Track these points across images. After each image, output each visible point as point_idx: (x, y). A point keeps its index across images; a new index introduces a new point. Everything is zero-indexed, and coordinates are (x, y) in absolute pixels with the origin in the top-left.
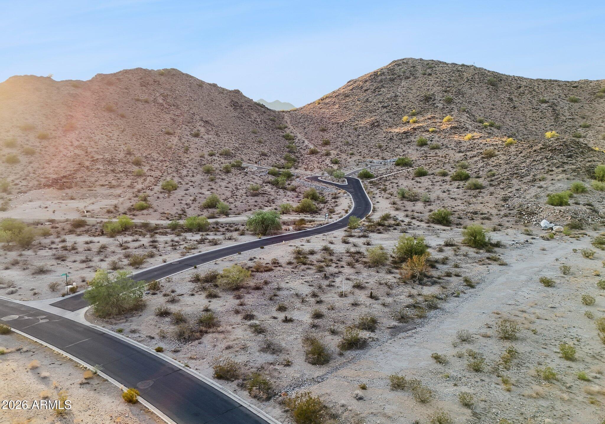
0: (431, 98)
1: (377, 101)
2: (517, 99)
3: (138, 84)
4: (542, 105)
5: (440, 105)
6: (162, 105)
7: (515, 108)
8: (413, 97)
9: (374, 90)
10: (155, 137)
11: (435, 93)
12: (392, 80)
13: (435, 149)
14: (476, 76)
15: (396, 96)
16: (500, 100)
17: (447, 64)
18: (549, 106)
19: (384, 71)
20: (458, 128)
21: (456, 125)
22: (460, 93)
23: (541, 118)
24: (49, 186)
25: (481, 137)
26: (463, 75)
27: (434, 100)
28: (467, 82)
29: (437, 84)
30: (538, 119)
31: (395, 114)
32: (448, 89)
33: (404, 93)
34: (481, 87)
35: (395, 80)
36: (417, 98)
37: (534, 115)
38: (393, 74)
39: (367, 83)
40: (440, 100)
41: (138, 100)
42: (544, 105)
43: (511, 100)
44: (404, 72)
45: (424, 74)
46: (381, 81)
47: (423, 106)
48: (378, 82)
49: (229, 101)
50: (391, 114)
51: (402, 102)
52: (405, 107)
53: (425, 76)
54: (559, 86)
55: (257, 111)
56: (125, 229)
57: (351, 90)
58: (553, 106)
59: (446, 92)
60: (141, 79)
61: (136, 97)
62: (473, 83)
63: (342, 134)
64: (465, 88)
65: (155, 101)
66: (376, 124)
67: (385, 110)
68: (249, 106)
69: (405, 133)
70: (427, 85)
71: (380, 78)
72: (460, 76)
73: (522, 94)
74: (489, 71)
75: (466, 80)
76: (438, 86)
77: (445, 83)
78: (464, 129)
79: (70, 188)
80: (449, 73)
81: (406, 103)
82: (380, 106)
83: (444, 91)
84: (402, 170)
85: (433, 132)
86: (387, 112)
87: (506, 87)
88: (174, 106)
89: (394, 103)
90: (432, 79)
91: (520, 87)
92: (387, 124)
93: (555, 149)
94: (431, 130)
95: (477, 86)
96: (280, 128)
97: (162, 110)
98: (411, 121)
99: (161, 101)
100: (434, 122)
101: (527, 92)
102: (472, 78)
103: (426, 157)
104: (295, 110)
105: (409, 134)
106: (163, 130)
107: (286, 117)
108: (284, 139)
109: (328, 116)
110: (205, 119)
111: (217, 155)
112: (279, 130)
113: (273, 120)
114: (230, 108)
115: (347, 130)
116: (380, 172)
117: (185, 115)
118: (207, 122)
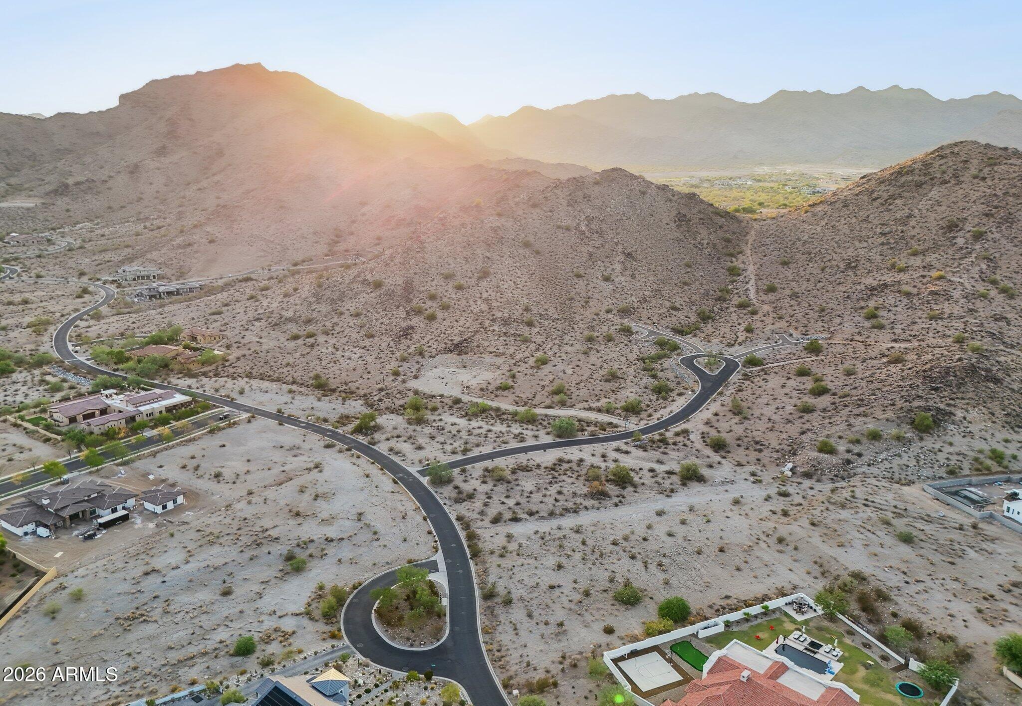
0: (957, 226)
1: (879, 222)
3: (565, 203)
5: (961, 243)
6: (583, 233)
8: (935, 220)
9: (886, 200)
10: (563, 281)
11: (969, 217)
12: (919, 185)
13: (877, 327)
15: (910, 216)
19: (916, 166)
22: (1008, 220)
24: (451, 351)
27: (960, 230)
29: (982, 201)
31: (891, 248)
32: (994, 211)
33: (924, 211)
35: (924, 186)
36: (941, 222)
38: (925, 174)
39: (883, 186)
40: (969, 232)
41: (559, 227)
44: (944, 172)
45: (975, 177)
46: (902, 186)
47: (939, 238)
48: (899, 187)
49: (675, 213)
50: (885, 247)
51: (914, 228)
52: (912, 237)
53: (975, 181)
55: (710, 227)
56: (482, 412)
57: (857, 195)
59: (987, 215)
60: (570, 195)
61: (559, 223)
63: (803, 273)
65: (577, 228)
66: (853, 264)
67: (883, 239)
68: (701, 219)
70: (967, 199)
71: (903, 179)
76: (982, 204)
77: (995, 198)
79: (466, 353)
81: (918, 230)
82: (878, 230)
83: (985, 214)
85: (906, 294)
86: (883, 244)
88: (597, 232)
89: (900, 228)
90: (982, 189)
92: (869, 265)
94: (904, 291)
96: (732, 255)
97: (582, 240)
99: (584, 228)
103: (852, 340)
104: (774, 218)
105: (875, 292)
106: (575, 270)
107: (753, 233)
108: (727, 273)
109: (805, 238)
110: (629, 250)
111: (615, 312)
112: (728, 258)
113: (728, 241)
114: (673, 225)
115: (814, 268)
116: (778, 357)
117: (607, 246)
118: (629, 255)
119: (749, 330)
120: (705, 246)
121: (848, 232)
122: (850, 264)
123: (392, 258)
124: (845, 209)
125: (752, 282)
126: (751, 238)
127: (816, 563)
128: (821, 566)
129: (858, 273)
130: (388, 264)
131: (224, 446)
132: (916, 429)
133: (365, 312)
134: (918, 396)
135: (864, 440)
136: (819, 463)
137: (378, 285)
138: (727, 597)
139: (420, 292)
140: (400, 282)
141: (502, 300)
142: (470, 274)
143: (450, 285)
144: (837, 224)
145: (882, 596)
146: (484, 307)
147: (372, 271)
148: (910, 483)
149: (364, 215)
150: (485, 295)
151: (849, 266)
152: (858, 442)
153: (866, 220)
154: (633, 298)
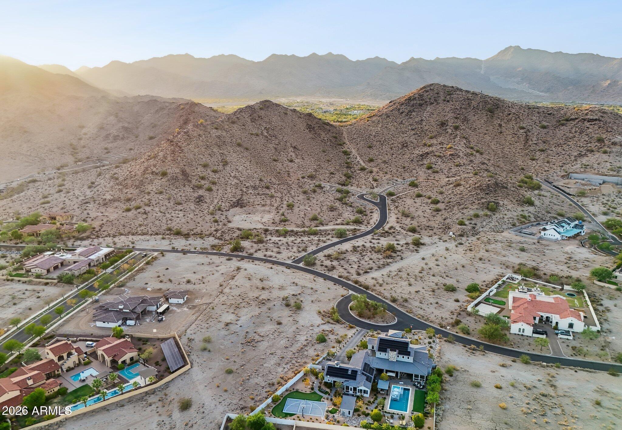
0: (445, 124)
1: (408, 124)
2: (505, 126)
3: (249, 121)
4: (520, 131)
5: (450, 131)
6: (266, 137)
7: (501, 133)
8: (434, 121)
9: (407, 113)
10: (269, 164)
11: (449, 119)
12: (421, 105)
13: (435, 173)
14: (481, 104)
15: (422, 120)
16: (493, 126)
17: (462, 91)
18: (524, 132)
19: (416, 96)
20: (454, 155)
21: (454, 152)
22: (465, 120)
23: (516, 142)
24: (236, 206)
26: (471, 103)
27: (447, 125)
28: (473, 109)
29: (452, 112)
30: (514, 143)
31: (419, 136)
32: (458, 116)
33: (427, 118)
34: (482, 113)
35: (423, 106)
36: (436, 122)
37: (512, 139)
38: (422, 100)
39: (403, 106)
40: (451, 126)
41: (252, 134)
42: (522, 131)
43: (500, 125)
44: (430, 99)
45: (444, 101)
46: (413, 106)
47: (439, 130)
48: (411, 106)
49: (305, 124)
50: (416, 136)
51: (426, 126)
52: (427, 130)
53: (445, 102)
55: (324, 131)
57: (391, 111)
58: (527, 132)
59: (456, 118)
60: (251, 116)
61: (251, 132)
62: (477, 110)
63: (382, 151)
64: (470, 115)
65: (262, 134)
66: (405, 145)
67: (413, 132)
68: (319, 127)
69: (421, 156)
70: (444, 111)
71: (412, 102)
72: (469, 104)
73: (509, 121)
75: (472, 108)
77: (457, 110)
78: (457, 156)
81: (428, 127)
82: (410, 128)
83: (455, 118)
84: (411, 190)
86: (414, 134)
87: (500, 114)
88: (274, 136)
89: (419, 126)
90: (449, 106)
91: (510, 114)
92: (413, 145)
94: (438, 154)
95: (479, 113)
96: (341, 145)
97: (267, 141)
98: (429, 144)
99: (266, 134)
100: (442, 147)
101: (513, 119)
102: (477, 106)
103: (428, 179)
104: (351, 125)
105: (424, 157)
106: (271, 157)
107: (344, 133)
108: (343, 154)
109: (374, 134)
110: (293, 145)
111: (306, 177)
112: (339, 147)
113: (336, 138)
114: (307, 131)
115: (386, 148)
116: (399, 191)
117: (281, 143)
118: (295, 148)
119: (375, 180)
120: (326, 141)
121: (395, 129)
122: (403, 145)
123: (165, 158)
124: (388, 118)
125: (358, 158)
126: (345, 135)
127: (501, 264)
128: (504, 265)
129: (409, 149)
130: (164, 161)
131: (167, 269)
132: (490, 210)
133: (164, 191)
134: (482, 198)
135: (473, 218)
136: (464, 230)
137: (164, 174)
138: (484, 281)
139: (194, 176)
140: (178, 171)
141: (244, 176)
142: (217, 164)
143: (209, 170)
144: (388, 126)
145: (535, 269)
146: (236, 181)
147: (155, 166)
148: (502, 232)
149: (85, 134)
150: (233, 175)
151: (403, 146)
152: (471, 219)
153: (402, 123)
154: (310, 170)
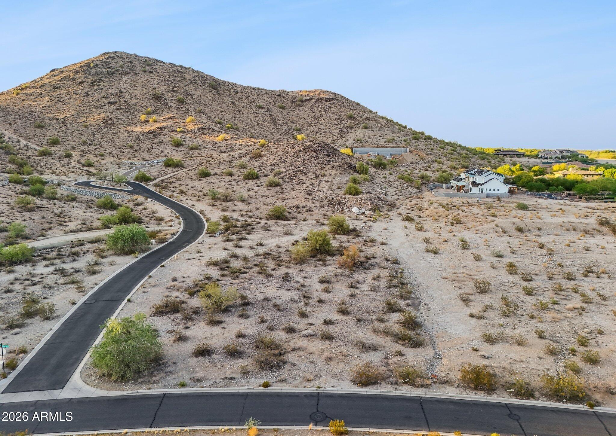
0: (161, 97)
1: (100, 96)
2: (239, 104)
4: (260, 110)
5: (174, 105)
7: (240, 111)
8: (141, 95)
9: (92, 83)
11: (164, 92)
12: (110, 74)
13: (194, 149)
14: (197, 78)
15: (121, 92)
16: (225, 103)
17: (166, 63)
18: (266, 111)
19: (98, 62)
20: (205, 129)
21: (202, 126)
22: (187, 94)
23: (263, 122)
25: (232, 138)
26: (185, 76)
27: (165, 99)
28: (190, 83)
29: (163, 83)
30: (261, 122)
31: (127, 112)
32: (175, 89)
33: (129, 90)
34: (204, 89)
35: (114, 75)
36: (146, 96)
37: (257, 118)
38: (109, 68)
39: (80, 75)
40: (172, 100)
42: (262, 110)
43: (234, 103)
44: (122, 67)
45: (145, 71)
46: (97, 74)
47: (155, 104)
48: (94, 75)
50: (122, 111)
51: (131, 99)
52: (135, 105)
53: (146, 73)
54: (266, 93)
58: (268, 111)
59: (174, 91)
62: (196, 85)
64: (191, 90)
66: (110, 122)
67: (113, 107)
69: (150, 132)
70: (152, 83)
71: (94, 70)
72: (182, 76)
73: (240, 99)
74: (207, 75)
75: (189, 82)
76: (164, 85)
77: (170, 82)
78: (211, 130)
80: (171, 72)
81: (135, 101)
82: (106, 102)
83: (171, 91)
84: (177, 171)
85: (181, 132)
86: (117, 109)
87: (226, 91)
89: (121, 100)
90: (155, 77)
91: (237, 93)
92: (122, 122)
93: (316, 150)
94: (178, 130)
95: (201, 88)
98: (151, 120)
100: (176, 122)
101: (244, 97)
102: (194, 80)
103: (191, 157)
105: (156, 134)
109: (39, 110)
116: (154, 174)
119: (88, 165)
121: (78, 103)
124: (58, 90)
125: (23, 141)
129: (120, 127)
151: (106, 124)
